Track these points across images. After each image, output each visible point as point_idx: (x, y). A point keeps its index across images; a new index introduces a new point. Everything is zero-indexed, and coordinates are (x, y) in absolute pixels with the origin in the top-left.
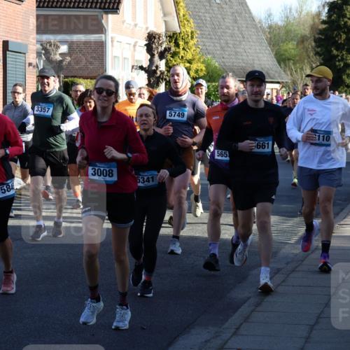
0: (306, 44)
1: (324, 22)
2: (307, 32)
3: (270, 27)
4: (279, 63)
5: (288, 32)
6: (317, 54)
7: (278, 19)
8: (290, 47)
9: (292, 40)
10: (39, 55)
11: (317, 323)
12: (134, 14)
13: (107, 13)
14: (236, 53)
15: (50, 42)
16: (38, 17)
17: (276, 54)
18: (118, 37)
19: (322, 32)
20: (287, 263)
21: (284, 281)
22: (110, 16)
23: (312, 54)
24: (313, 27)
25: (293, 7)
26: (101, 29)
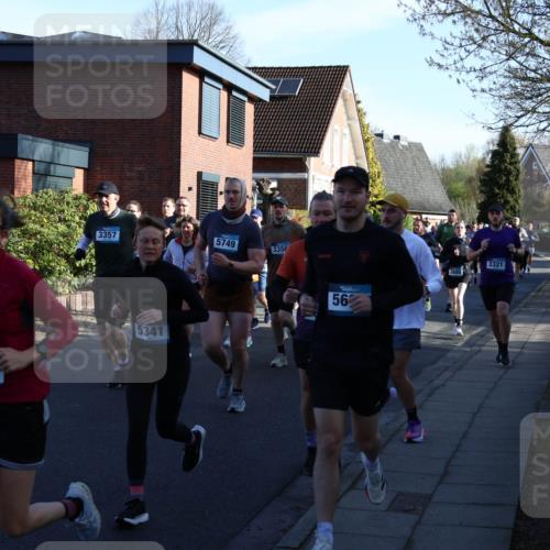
0: (473, 183)
1: (488, 166)
2: (474, 174)
3: (443, 169)
4: (450, 198)
5: (457, 174)
6: (482, 192)
7: (450, 163)
8: (460, 186)
9: (461, 180)
10: (254, 189)
11: (479, 410)
12: (332, 158)
13: (310, 156)
14: (415, 190)
15: (263, 180)
16: (255, 159)
17: (448, 192)
18: (318, 176)
19: (486, 174)
20: (455, 362)
21: (452, 377)
22: (312, 159)
23: (477, 192)
24: (479, 170)
25: (463, 154)
26: (304, 169)
